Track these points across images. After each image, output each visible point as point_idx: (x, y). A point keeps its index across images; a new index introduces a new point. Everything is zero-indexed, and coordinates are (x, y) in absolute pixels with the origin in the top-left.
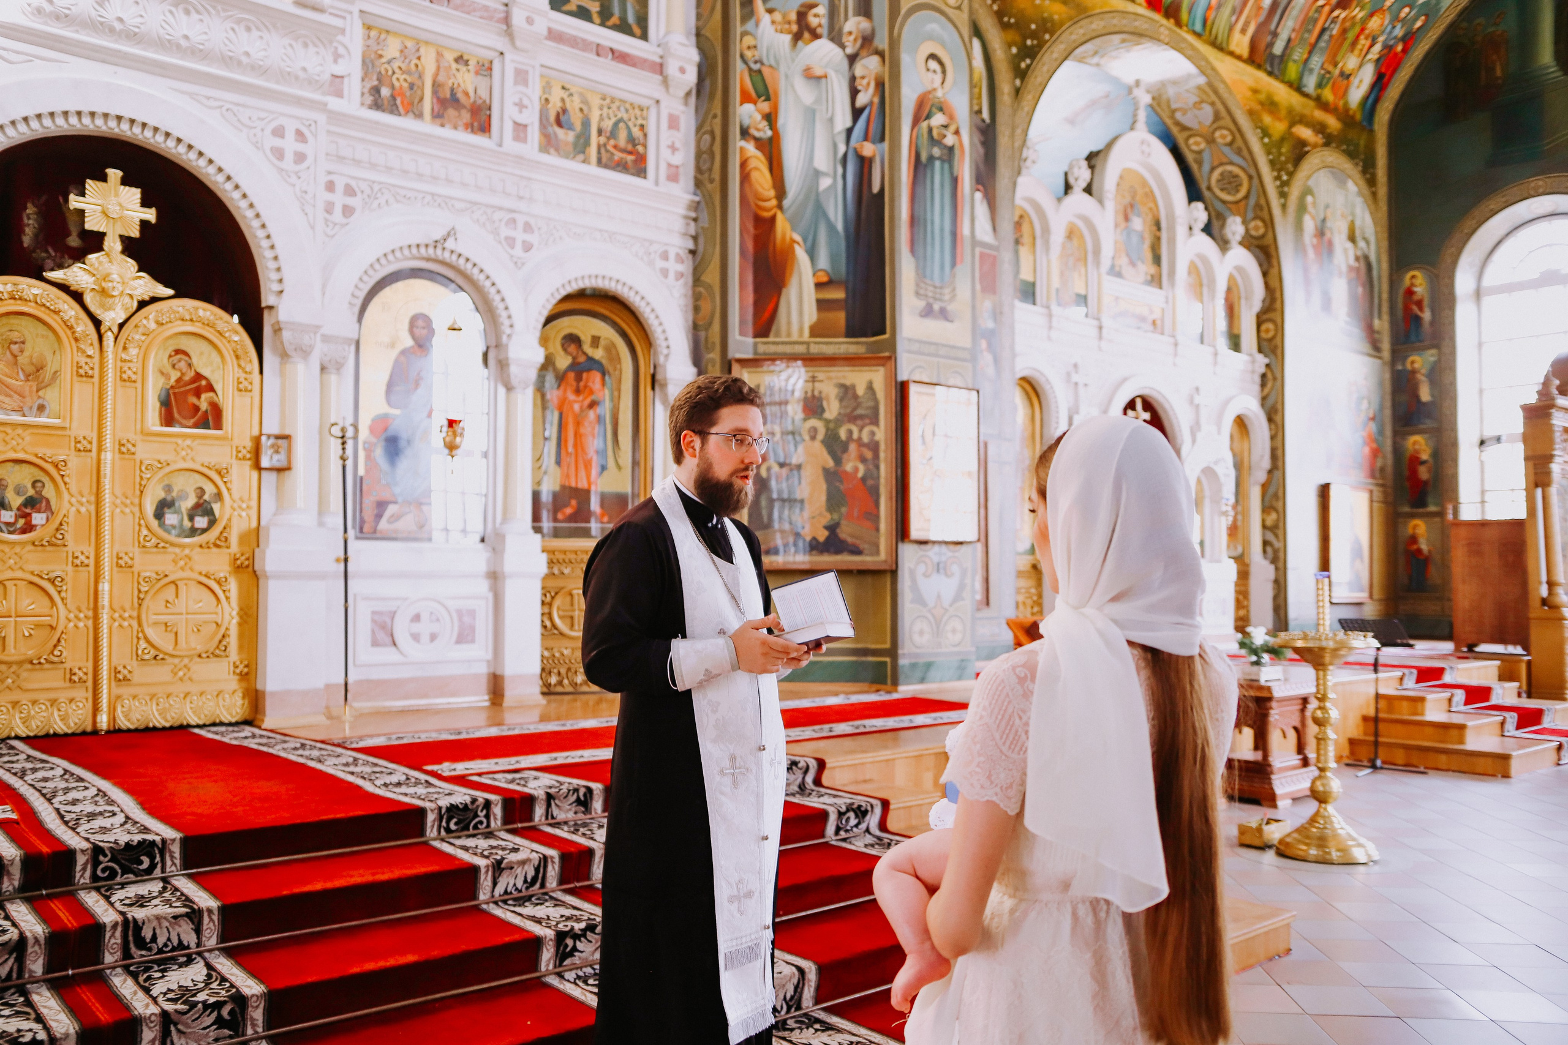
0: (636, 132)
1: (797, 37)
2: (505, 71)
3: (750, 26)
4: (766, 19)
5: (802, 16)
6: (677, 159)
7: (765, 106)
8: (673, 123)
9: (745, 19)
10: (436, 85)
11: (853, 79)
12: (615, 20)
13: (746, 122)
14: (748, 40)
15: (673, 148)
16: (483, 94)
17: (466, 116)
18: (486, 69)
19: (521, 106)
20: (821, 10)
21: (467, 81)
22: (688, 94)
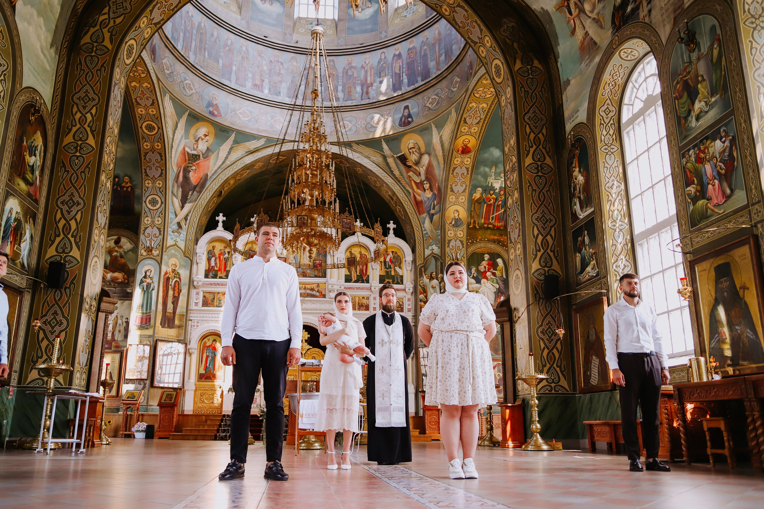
0: (401, 303)
1: (430, 280)
2: (371, 298)
3: (421, 279)
4: (425, 276)
5: (431, 275)
6: (410, 307)
7: (425, 294)
8: (409, 300)
9: (420, 278)
10: (358, 303)
11: (440, 287)
12: (396, 282)
13: (421, 298)
14: (422, 281)
15: (409, 305)
16: (368, 303)
17: (364, 308)
18: (368, 298)
19: (375, 304)
20: (434, 273)
21: (364, 301)
22: (412, 293)
